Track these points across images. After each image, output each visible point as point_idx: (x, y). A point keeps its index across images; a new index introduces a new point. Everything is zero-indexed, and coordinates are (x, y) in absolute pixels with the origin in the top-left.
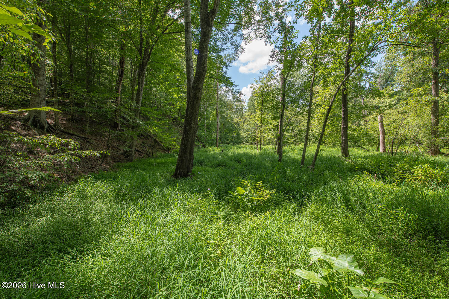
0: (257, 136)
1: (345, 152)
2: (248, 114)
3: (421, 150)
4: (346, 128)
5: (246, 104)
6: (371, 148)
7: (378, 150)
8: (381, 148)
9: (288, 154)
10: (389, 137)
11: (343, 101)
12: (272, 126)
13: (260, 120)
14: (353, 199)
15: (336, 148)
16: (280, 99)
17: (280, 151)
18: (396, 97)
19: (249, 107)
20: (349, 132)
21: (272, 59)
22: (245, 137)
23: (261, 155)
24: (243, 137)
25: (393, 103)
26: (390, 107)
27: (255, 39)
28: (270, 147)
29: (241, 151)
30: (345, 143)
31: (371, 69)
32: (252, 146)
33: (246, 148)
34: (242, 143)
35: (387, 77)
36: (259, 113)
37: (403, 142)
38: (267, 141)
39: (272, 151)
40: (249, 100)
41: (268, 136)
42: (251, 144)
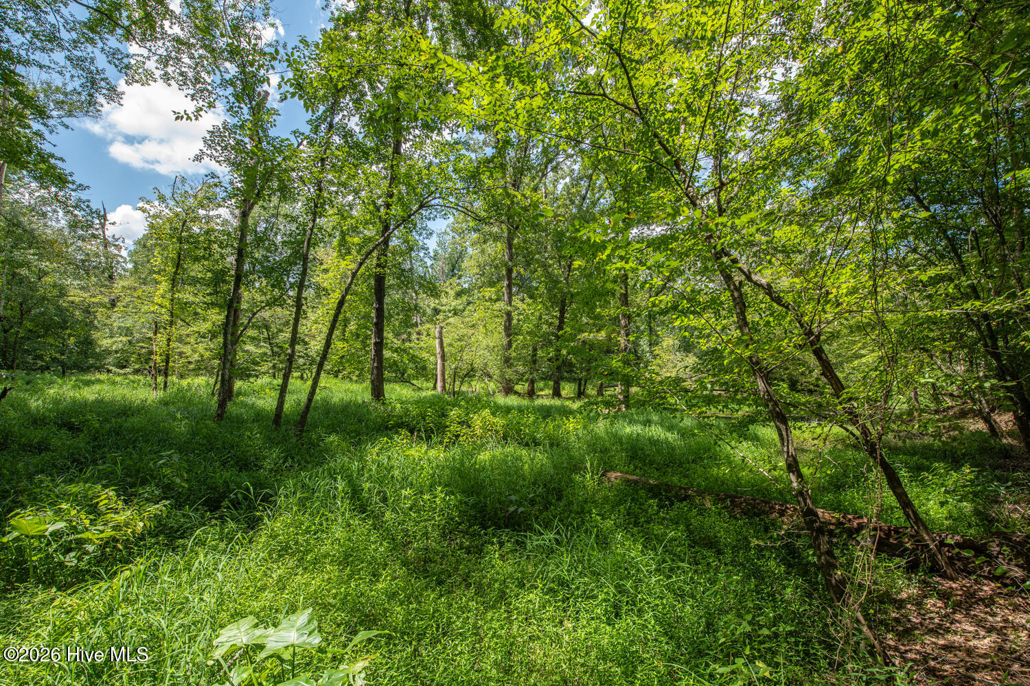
0: (155, 348)
1: (378, 392)
2: (126, 283)
3: (492, 386)
4: (379, 346)
5: (124, 253)
6: (425, 385)
7: (435, 388)
8: (439, 384)
9: (250, 400)
10: (451, 365)
11: (375, 289)
12: (208, 325)
13: (167, 304)
14: (367, 486)
15: (364, 385)
16: (231, 260)
17: (226, 393)
18: (465, 298)
19: (136, 263)
20: (387, 354)
21: (209, 152)
22: (116, 352)
23: (165, 403)
24: (108, 352)
25: (461, 307)
26: (455, 313)
27: (160, 82)
28: (201, 380)
29: (89, 394)
30: (378, 374)
31: (425, 241)
32: (141, 378)
33: (114, 383)
34: (99, 369)
35: (454, 261)
36: (164, 286)
37: (470, 374)
38: (192, 367)
39: (204, 392)
40: (138, 243)
41: (194, 351)
42: (136, 372)
